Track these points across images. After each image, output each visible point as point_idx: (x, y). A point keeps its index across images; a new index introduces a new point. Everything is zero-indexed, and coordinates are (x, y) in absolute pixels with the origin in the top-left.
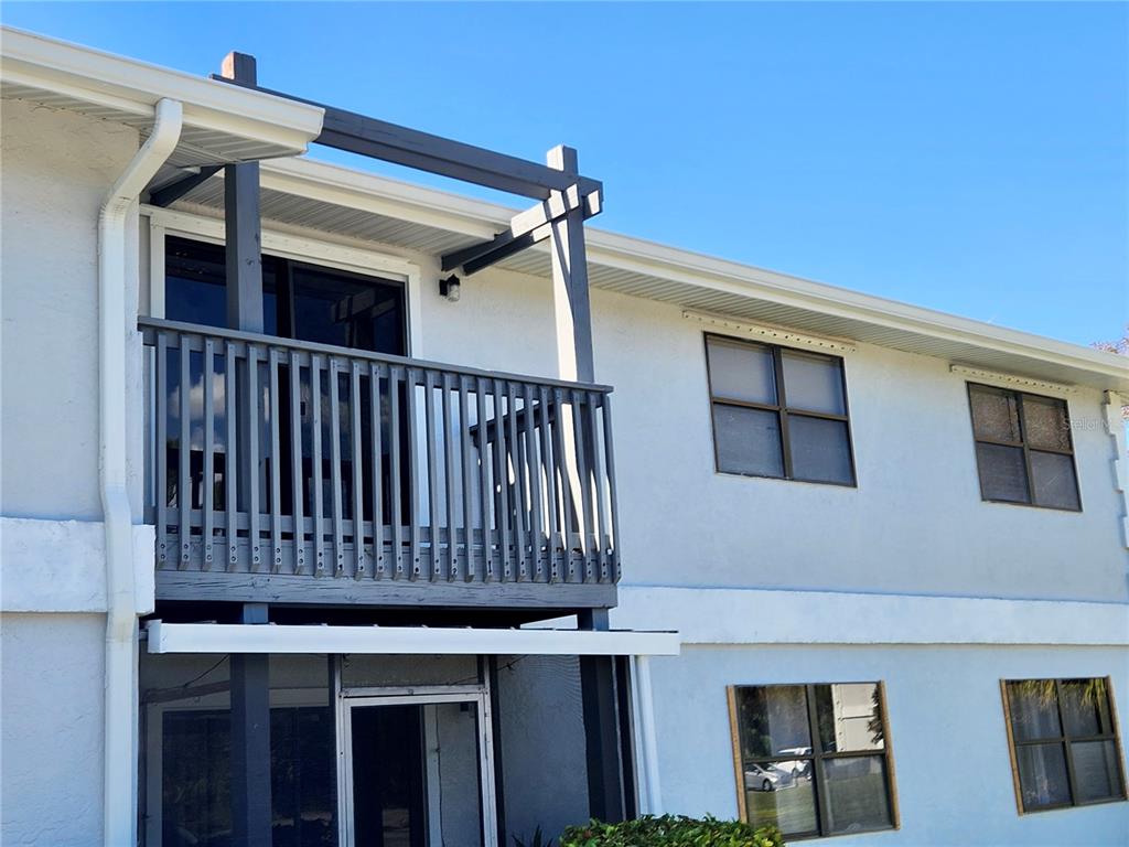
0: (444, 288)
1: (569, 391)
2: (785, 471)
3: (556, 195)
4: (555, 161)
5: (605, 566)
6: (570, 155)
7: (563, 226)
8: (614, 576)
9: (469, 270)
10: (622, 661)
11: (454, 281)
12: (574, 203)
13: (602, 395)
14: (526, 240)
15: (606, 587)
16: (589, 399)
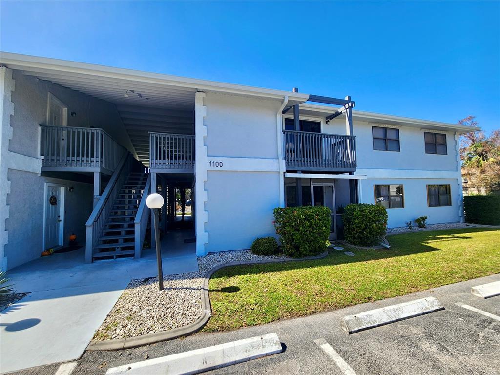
0: (327, 122)
1: (348, 137)
2: (386, 149)
3: (347, 105)
4: (347, 98)
5: (354, 165)
6: (349, 97)
7: (348, 110)
8: (356, 167)
9: (331, 119)
10: (357, 180)
11: (328, 121)
12: (350, 105)
13: (354, 138)
14: (341, 113)
15: (354, 169)
16: (352, 138)
